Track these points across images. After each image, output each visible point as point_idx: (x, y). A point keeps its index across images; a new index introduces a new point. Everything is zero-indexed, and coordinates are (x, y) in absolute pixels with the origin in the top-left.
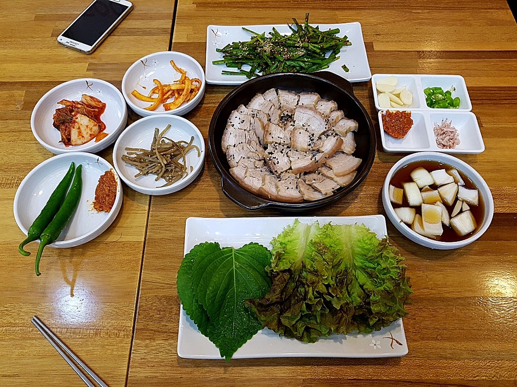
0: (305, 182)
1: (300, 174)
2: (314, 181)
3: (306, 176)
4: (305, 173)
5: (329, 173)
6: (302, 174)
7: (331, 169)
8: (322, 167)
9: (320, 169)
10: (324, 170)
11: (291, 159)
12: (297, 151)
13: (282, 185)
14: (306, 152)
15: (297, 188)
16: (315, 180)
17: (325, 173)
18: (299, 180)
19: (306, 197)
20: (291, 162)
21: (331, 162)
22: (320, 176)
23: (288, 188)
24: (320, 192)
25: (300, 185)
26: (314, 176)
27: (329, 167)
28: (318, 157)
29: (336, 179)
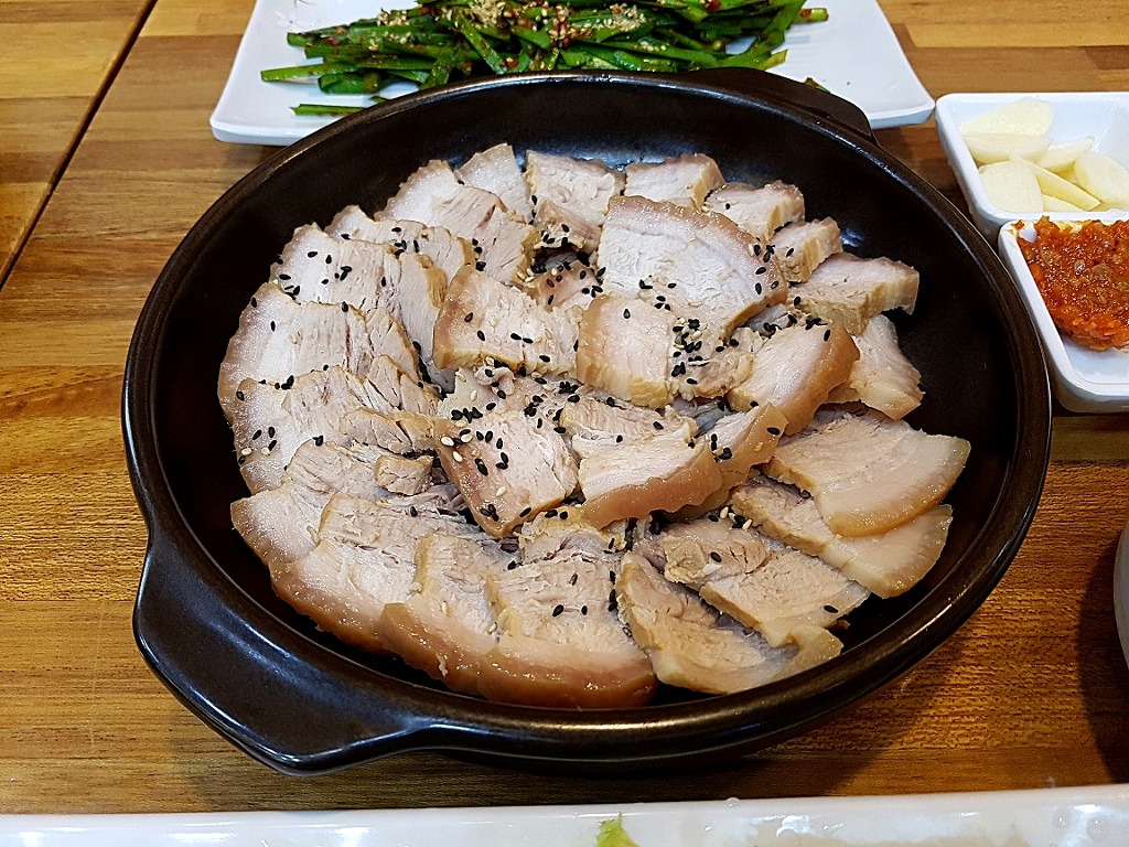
0: (661, 571)
1: (632, 524)
2: (713, 566)
3: (668, 538)
4: (662, 522)
5: (798, 520)
6: (641, 527)
7: (806, 496)
8: (752, 484)
9: (740, 495)
10: (765, 503)
11: (579, 443)
12: (611, 402)
13: (525, 588)
14: (661, 411)
15: (613, 607)
16: (716, 557)
17: (775, 520)
18: (628, 559)
19: (669, 667)
20: (578, 459)
21: (801, 459)
22: (744, 536)
23: (559, 610)
24: (750, 629)
25: (629, 590)
26: (713, 535)
27: (793, 488)
28: (729, 430)
29: (839, 550)
